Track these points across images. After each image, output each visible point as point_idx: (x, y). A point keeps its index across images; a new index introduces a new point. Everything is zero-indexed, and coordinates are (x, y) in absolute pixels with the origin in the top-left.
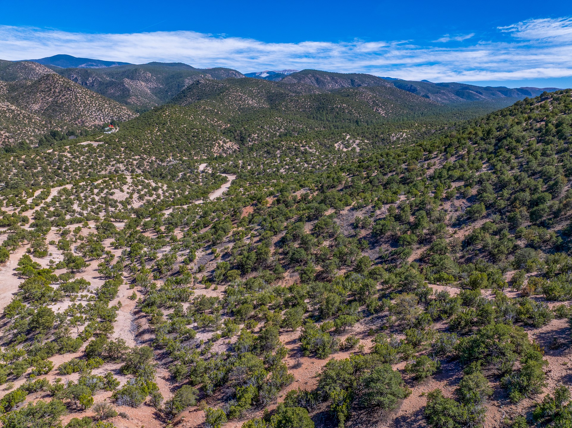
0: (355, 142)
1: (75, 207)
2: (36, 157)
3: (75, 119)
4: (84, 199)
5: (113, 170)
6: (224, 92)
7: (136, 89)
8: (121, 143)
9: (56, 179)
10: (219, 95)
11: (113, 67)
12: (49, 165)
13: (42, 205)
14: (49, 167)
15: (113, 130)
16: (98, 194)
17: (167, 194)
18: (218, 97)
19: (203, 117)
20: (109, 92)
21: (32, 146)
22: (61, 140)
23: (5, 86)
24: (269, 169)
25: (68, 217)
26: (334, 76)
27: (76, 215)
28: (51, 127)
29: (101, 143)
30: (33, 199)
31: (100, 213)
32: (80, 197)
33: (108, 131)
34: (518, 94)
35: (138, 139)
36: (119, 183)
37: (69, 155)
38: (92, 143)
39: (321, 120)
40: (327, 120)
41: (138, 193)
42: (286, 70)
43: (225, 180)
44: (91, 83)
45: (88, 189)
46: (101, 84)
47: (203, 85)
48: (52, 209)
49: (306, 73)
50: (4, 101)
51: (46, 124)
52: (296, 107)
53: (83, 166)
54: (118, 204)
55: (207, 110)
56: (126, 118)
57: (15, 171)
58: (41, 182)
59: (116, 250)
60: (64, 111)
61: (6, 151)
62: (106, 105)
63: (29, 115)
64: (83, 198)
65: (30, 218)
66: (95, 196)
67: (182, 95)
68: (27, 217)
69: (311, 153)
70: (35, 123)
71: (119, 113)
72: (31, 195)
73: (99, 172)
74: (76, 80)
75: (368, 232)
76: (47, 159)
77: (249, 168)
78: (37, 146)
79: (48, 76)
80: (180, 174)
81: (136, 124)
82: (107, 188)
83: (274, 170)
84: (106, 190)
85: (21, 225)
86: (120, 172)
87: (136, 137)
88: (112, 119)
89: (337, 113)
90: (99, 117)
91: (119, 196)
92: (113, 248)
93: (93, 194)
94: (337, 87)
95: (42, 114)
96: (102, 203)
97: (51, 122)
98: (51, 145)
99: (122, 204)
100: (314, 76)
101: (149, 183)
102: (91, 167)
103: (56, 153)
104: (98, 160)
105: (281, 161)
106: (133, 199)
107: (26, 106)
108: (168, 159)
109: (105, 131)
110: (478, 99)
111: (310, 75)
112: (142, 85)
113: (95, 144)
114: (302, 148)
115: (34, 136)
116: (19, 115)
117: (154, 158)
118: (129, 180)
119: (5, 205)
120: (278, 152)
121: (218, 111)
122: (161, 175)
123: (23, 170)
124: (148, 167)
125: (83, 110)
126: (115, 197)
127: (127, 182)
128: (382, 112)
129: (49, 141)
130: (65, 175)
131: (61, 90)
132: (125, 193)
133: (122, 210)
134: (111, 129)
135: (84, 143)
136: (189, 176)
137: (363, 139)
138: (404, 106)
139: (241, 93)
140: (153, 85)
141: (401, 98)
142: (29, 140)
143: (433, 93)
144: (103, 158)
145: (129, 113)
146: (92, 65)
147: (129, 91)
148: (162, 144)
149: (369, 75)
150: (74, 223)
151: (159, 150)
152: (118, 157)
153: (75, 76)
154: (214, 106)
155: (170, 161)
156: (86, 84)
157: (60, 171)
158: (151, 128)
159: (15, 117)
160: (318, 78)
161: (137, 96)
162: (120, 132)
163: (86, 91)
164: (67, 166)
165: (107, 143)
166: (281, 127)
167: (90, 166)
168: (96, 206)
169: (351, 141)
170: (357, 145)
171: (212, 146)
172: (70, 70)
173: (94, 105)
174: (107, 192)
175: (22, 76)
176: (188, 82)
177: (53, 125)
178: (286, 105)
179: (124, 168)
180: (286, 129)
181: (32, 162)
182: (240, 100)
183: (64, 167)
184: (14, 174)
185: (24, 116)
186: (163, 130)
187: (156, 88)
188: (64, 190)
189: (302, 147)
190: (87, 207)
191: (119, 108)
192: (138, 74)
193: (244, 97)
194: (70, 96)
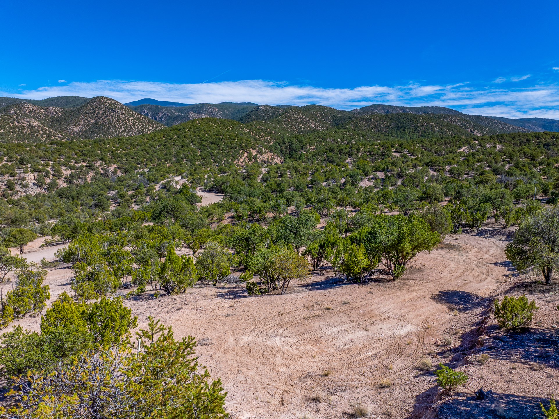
6: (283, 114)
19: (246, 130)
23: (61, 112)
26: (406, 109)
44: (160, 118)
46: (169, 118)
47: (262, 111)
60: (102, 132)
62: (150, 128)
89: (424, 132)
107: (66, 128)
121: (271, 130)
125: (122, 131)
128: (478, 135)
131: (105, 112)
139: (303, 116)
153: (146, 111)
156: (156, 119)
160: (388, 111)
182: (301, 122)
192: (205, 109)
193: (305, 120)
194: (113, 117)
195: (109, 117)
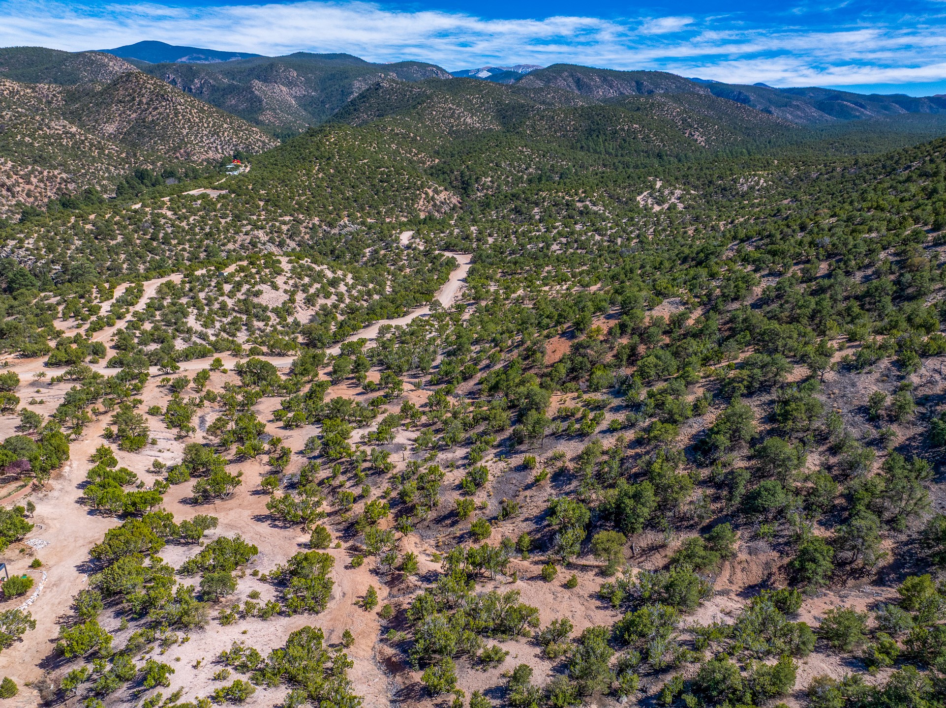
0: (673, 194)
1: (191, 321)
2: (113, 217)
3: (175, 149)
4: (207, 305)
5: (248, 241)
6: (424, 102)
7: (272, 98)
8: (258, 191)
9: (148, 259)
10: (414, 107)
11: (233, 62)
12: (136, 232)
13: (129, 317)
14: (136, 236)
15: (241, 169)
16: (231, 295)
17: (354, 293)
18: (414, 112)
19: (394, 146)
20: (228, 103)
21: (105, 196)
22: (153, 185)
23: (60, 93)
24: (530, 243)
25: (180, 345)
26: (606, 76)
27: (194, 338)
28: (135, 163)
29: (223, 192)
30: (113, 305)
31: (238, 334)
32: (199, 301)
33: (232, 170)
34: (931, 108)
35: (286, 186)
36: (267, 270)
37: (169, 214)
38: (208, 191)
39: (595, 151)
40: (607, 152)
41: (303, 291)
42: (519, 66)
43: (452, 265)
44: (198, 89)
45: (213, 284)
46: (214, 89)
47: (386, 91)
48: (148, 326)
49: (558, 69)
50: (58, 119)
51: (127, 157)
52: (550, 128)
53: (195, 235)
54: (269, 314)
55: (398, 134)
56: (259, 147)
57: (78, 243)
58: (124, 263)
59: (287, 433)
60: (157, 135)
61: (64, 205)
62: (225, 126)
63: (99, 142)
64: (205, 302)
65: (107, 345)
66: (225, 298)
67: (352, 108)
68: (101, 344)
69: (595, 213)
70: (109, 156)
71: (247, 139)
72: (106, 295)
73: (224, 245)
74: (174, 82)
75: (911, 433)
76: (132, 221)
77: (491, 240)
78: (114, 195)
79: (129, 75)
80: (367, 250)
81: (279, 158)
82: (247, 282)
83: (541, 245)
84: (246, 287)
85: (91, 362)
86: (259, 245)
87: (283, 181)
88: (236, 150)
89: (624, 140)
90: (215, 145)
91: (271, 298)
92: (281, 424)
93: (222, 295)
94: (612, 93)
95: (121, 141)
96: (240, 313)
97: (135, 155)
98: (137, 195)
99: (277, 315)
100: (572, 76)
101: (322, 270)
102: (208, 235)
103: (147, 209)
104: (220, 223)
105: (547, 228)
106: (296, 304)
107: (94, 126)
108: (342, 223)
109: (227, 170)
110: (858, 117)
111: (566, 74)
112: (282, 91)
113: (213, 194)
114: (579, 205)
115: (108, 179)
116: (83, 142)
117: (316, 220)
118: (285, 265)
119: (60, 315)
120: (536, 210)
121: (416, 136)
122: (332, 252)
123: (93, 242)
124: (307, 236)
125: (187, 133)
126: (263, 300)
127: (283, 271)
128: (700, 139)
129: (133, 188)
130: (164, 251)
131: (151, 100)
132: (281, 291)
133: (279, 327)
134: (237, 167)
135: (195, 192)
136: (385, 255)
137: (687, 187)
138: (735, 128)
139: (453, 104)
140: (300, 91)
141: (726, 114)
142: (100, 185)
143: (779, 106)
144: (228, 220)
145: (264, 138)
146: (199, 59)
147: (261, 101)
148: (328, 195)
149: (668, 74)
150: (191, 359)
151: (324, 206)
152: (255, 217)
154: (408, 127)
155: (345, 226)
156: (190, 90)
157: (155, 244)
158: (307, 163)
159: (77, 145)
160: (579, 79)
161: (274, 110)
162: (254, 173)
163: (192, 101)
164: (166, 234)
165: (234, 192)
166: (529, 164)
167: (206, 234)
168: (229, 319)
169: (666, 192)
170: (679, 198)
171: (415, 198)
172: (164, 66)
173: (206, 125)
174: (248, 290)
175: (86, 77)
176: (359, 86)
177: (139, 159)
178: (532, 126)
179: (267, 238)
180: (538, 168)
181: (107, 226)
182: (452, 116)
183: (161, 235)
184: (77, 249)
185: (92, 145)
186: (328, 170)
187: (304, 96)
188: (169, 285)
189: (579, 201)
190: (213, 322)
191: (246, 130)
192: (275, 73)
193: (457, 112)
194: (166, 109)
195: (161, 110)
